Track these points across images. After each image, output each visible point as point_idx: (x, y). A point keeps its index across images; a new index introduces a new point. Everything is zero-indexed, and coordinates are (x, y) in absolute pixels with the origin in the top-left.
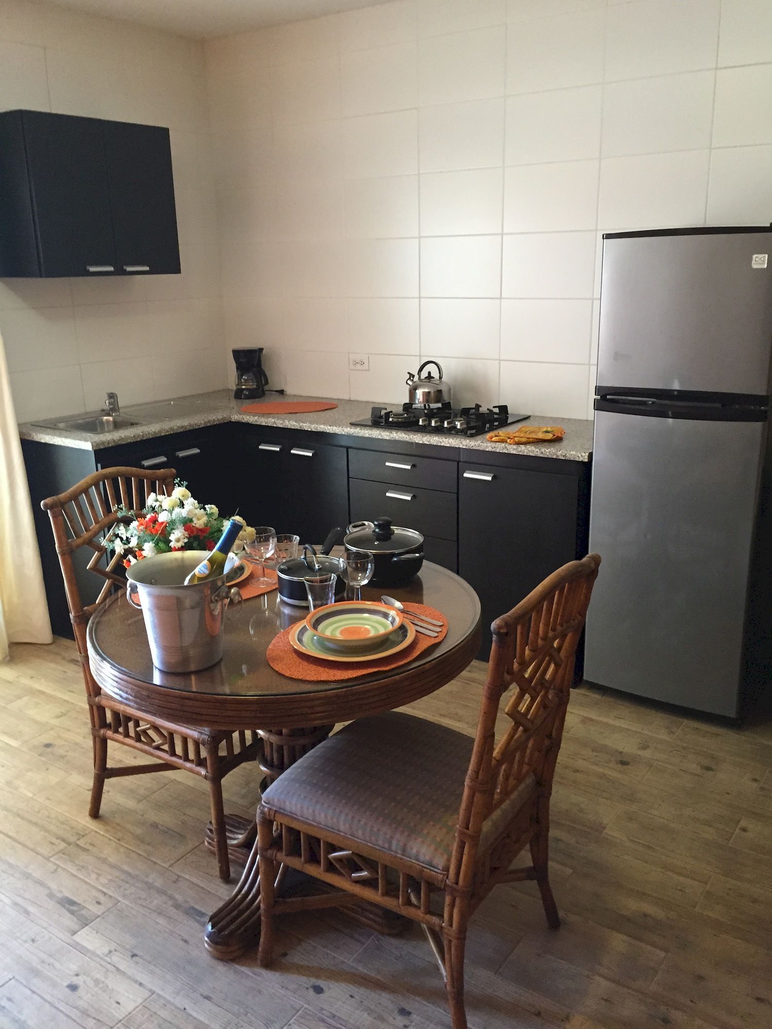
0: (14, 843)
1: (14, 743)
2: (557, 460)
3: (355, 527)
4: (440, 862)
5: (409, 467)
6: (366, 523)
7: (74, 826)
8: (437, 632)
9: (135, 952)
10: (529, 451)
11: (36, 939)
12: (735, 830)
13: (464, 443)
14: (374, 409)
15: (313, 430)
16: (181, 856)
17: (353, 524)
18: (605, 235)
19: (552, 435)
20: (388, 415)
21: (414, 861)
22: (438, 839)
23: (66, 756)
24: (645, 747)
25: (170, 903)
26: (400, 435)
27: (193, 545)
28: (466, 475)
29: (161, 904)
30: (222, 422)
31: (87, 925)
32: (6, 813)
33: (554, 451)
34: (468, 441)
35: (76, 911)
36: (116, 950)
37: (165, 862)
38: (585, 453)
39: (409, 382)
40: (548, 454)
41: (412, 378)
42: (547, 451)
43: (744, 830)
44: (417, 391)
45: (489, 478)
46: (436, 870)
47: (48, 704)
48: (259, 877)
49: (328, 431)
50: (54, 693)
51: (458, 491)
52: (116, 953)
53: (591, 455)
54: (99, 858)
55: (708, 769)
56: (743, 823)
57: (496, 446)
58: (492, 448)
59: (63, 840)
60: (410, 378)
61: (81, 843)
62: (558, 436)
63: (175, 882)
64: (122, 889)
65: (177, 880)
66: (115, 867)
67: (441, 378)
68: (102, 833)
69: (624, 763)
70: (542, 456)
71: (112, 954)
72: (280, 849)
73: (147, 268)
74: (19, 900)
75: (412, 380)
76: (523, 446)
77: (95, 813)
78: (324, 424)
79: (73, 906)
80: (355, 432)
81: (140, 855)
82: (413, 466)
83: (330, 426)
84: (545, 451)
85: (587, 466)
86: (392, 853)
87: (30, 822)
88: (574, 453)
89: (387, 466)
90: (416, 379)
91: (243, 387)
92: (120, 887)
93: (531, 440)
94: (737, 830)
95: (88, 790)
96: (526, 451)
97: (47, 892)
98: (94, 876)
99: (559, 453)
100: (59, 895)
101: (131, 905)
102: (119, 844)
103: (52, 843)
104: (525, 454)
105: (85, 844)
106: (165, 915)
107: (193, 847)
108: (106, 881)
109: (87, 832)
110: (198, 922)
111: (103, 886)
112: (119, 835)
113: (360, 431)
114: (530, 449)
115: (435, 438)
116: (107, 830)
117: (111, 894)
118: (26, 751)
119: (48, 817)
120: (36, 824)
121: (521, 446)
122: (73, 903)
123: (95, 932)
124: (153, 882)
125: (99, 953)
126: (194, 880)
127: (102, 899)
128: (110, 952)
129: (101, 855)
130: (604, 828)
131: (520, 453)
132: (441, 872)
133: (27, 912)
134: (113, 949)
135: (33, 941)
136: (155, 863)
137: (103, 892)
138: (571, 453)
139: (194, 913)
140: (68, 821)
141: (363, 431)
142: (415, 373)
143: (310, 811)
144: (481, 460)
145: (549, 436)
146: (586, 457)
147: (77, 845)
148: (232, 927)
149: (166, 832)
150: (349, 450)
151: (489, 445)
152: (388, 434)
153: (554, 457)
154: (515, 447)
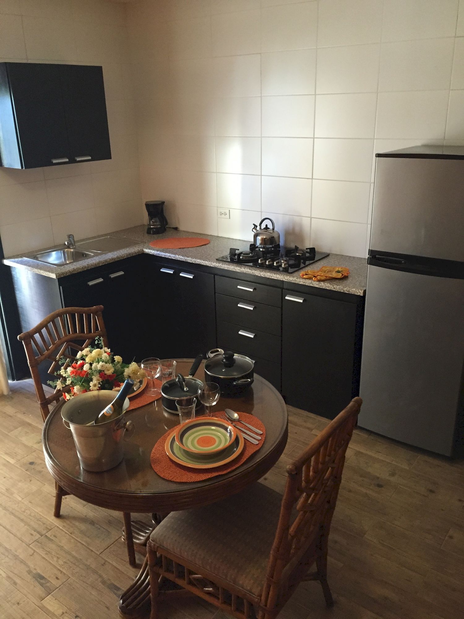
0: (9, 533)
1: (12, 461)
2: (344, 294)
3: (212, 353)
4: (256, 591)
5: (252, 290)
6: (219, 350)
7: (45, 522)
8: (258, 440)
9: (78, 614)
10: (326, 286)
11: (20, 603)
12: (445, 538)
13: (286, 278)
14: (231, 249)
15: (193, 262)
16: (107, 547)
17: (211, 351)
18: (377, 155)
19: (341, 275)
20: (239, 255)
21: (241, 588)
22: (255, 576)
23: (42, 471)
24: (393, 474)
25: (100, 579)
26: (247, 270)
27: (105, 386)
28: (287, 298)
29: (94, 580)
30: (138, 254)
31: (50, 594)
32: (5, 511)
33: (342, 288)
34: (288, 277)
35: (44, 583)
36: (66, 612)
37: (98, 551)
38: (361, 290)
39: (253, 230)
40: (338, 289)
41: (256, 228)
42: (337, 287)
43: (451, 537)
44: (258, 237)
45: (301, 301)
46: (254, 595)
47: (33, 433)
48: (149, 577)
49: (202, 264)
50: (36, 425)
51: (282, 306)
52: (67, 615)
53: (365, 292)
54: (59, 546)
55: (431, 491)
56: (451, 532)
57: (306, 281)
58: (303, 283)
59: (38, 533)
60: (254, 228)
61: (48, 534)
62: (345, 276)
63: (103, 565)
64: (71, 569)
65: (104, 563)
66: (68, 553)
67: (273, 229)
68: (61, 528)
69: (380, 486)
70: (334, 290)
71: (64, 615)
72: (161, 566)
73: (90, 158)
74: (11, 575)
75: (256, 229)
76: (322, 283)
77: (57, 514)
78: (200, 259)
79: (42, 579)
80: (219, 266)
81: (83, 544)
82: (255, 289)
83: (204, 261)
84: (336, 287)
85: (362, 299)
86: (228, 582)
87: (19, 518)
88: (354, 290)
89: (238, 288)
90: (258, 228)
91: (152, 227)
92: (71, 567)
93: (328, 278)
94: (447, 538)
95: (54, 496)
96: (324, 286)
97: (27, 569)
98: (55, 559)
99: (345, 289)
100: (34, 572)
101: (76, 580)
102: (71, 536)
103: (32, 535)
104: (324, 288)
105: (51, 536)
106: (96, 589)
107: (115, 540)
108: (63, 564)
109: (52, 527)
110: (116, 594)
111: (61, 566)
112: (72, 529)
113: (222, 265)
114: (327, 285)
115: (268, 274)
116: (64, 526)
117: (65, 572)
118: (19, 467)
119: (30, 515)
120: (22, 520)
121: (321, 282)
122: (42, 578)
123: (54, 599)
124: (90, 565)
125: (56, 613)
126: (114, 564)
127: (59, 575)
128: (63, 613)
129: (60, 544)
130: (365, 534)
131: (321, 287)
132: (256, 597)
133: (15, 583)
134: (64, 611)
135: (18, 604)
136: (92, 551)
137: (60, 571)
138: (353, 290)
139: (114, 588)
140: (41, 518)
141: (224, 266)
142: (258, 224)
143: (179, 549)
144: (296, 289)
145: (340, 276)
146: (362, 293)
147: (46, 536)
148: (134, 603)
149: (99, 529)
150: (215, 276)
151: (301, 280)
152: (239, 268)
153: (342, 291)
154: (317, 283)
